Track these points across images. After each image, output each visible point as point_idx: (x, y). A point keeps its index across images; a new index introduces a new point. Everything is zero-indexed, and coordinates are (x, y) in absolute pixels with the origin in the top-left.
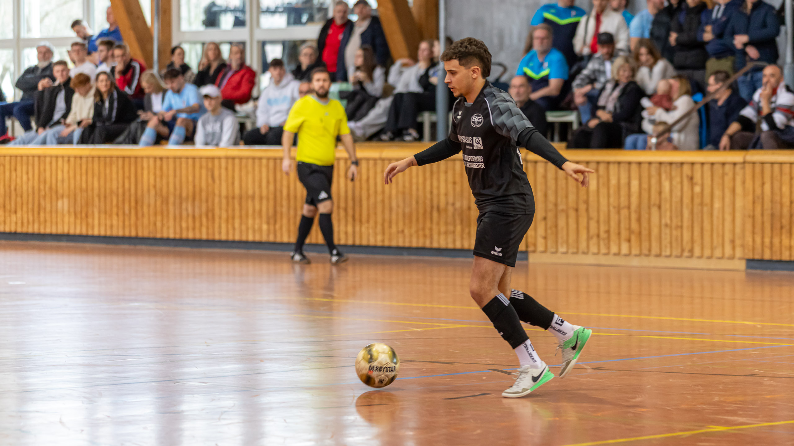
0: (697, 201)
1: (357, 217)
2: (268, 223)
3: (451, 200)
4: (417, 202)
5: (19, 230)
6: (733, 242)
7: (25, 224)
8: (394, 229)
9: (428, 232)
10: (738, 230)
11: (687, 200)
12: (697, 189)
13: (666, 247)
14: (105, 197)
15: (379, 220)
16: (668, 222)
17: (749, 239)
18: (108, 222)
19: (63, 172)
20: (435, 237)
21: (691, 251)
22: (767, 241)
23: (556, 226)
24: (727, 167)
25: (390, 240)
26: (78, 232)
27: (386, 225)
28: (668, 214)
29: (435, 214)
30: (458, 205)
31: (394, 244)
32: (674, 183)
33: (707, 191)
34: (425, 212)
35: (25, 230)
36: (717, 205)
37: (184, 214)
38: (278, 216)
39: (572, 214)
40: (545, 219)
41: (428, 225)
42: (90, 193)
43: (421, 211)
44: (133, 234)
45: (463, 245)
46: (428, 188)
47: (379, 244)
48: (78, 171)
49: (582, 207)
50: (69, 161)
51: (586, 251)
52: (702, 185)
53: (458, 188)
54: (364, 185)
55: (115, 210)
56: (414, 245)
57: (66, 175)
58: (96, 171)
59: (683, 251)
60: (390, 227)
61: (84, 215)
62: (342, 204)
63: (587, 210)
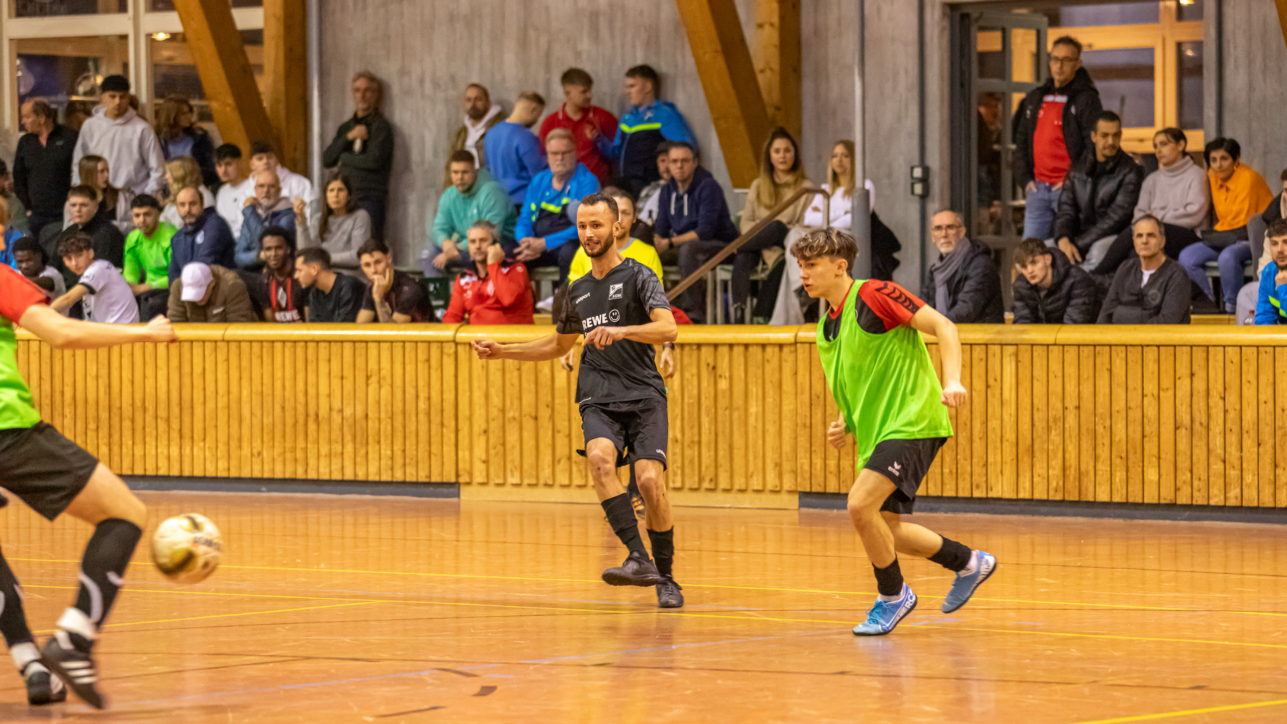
0: (723, 402)
1: (186, 431)
3: (337, 405)
4: (283, 408)
6: (778, 465)
8: (246, 451)
9: (300, 455)
10: (787, 448)
11: (706, 402)
12: (723, 384)
13: (675, 474)
15: (222, 437)
16: (679, 436)
17: (804, 461)
20: (312, 462)
21: (715, 479)
22: (832, 463)
23: (504, 444)
24: (769, 350)
25: (240, 468)
27: (234, 444)
28: (678, 423)
29: (312, 426)
30: (348, 412)
31: (246, 474)
32: (687, 375)
33: (739, 387)
34: (295, 425)
36: (753, 409)
39: (529, 424)
40: (486, 432)
41: (301, 444)
43: (289, 421)
45: (355, 475)
46: (301, 385)
47: (224, 474)
49: (545, 413)
51: (550, 482)
52: (731, 378)
53: (348, 385)
54: (198, 382)
56: (279, 475)
59: (701, 480)
60: (240, 447)
62: (162, 413)
63: (552, 417)
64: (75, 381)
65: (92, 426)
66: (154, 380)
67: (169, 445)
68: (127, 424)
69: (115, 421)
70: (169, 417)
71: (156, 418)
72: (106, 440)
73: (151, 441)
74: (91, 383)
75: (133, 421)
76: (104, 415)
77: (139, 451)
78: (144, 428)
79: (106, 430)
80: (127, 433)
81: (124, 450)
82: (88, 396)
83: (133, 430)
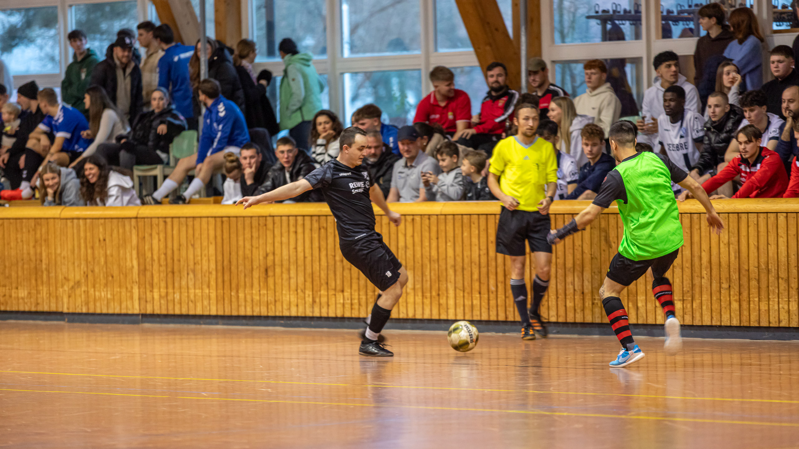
2: (683, 300)
5: (347, 314)
7: (356, 306)
14: (463, 269)
18: (468, 303)
19: (405, 235)
26: (427, 316)
35: (355, 314)
37: (570, 287)
38: (697, 290)
42: (442, 263)
44: (502, 318)
48: (426, 234)
50: (413, 220)
55: (476, 285)
57: (409, 240)
58: (450, 234)
61: (434, 293)
62: (783, 274)
64: (710, 247)
65: (725, 285)
66: (776, 246)
67: (789, 301)
68: (754, 283)
69: (744, 281)
70: (788, 277)
71: (778, 278)
72: (737, 298)
73: (774, 299)
74: (724, 249)
75: (759, 281)
76: (735, 276)
77: (764, 307)
78: (768, 287)
79: (737, 290)
80: (754, 291)
81: (752, 305)
82: (721, 260)
83: (759, 288)
